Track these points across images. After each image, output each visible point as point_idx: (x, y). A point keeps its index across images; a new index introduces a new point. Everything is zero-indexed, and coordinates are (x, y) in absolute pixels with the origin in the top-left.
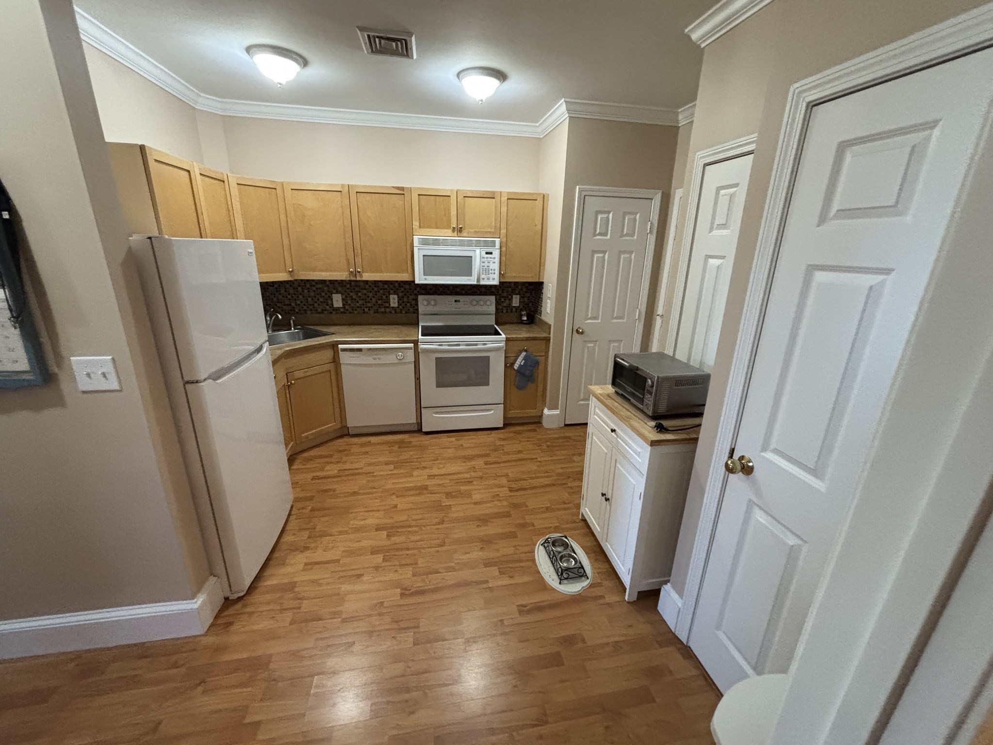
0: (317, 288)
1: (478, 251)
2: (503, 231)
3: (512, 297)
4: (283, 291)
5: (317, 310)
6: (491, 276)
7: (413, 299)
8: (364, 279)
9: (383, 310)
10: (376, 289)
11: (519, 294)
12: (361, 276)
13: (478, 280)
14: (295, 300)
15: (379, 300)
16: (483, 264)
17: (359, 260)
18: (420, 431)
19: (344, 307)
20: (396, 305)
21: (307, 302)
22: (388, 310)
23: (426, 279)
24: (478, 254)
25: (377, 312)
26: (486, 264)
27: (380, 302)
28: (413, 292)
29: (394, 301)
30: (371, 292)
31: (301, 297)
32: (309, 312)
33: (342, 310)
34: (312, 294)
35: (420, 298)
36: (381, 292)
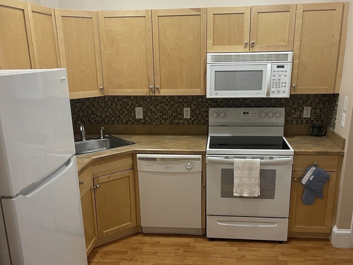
0: (123, 103)
1: (269, 65)
2: (297, 44)
3: (303, 109)
4: (96, 105)
5: (122, 121)
6: (282, 89)
7: (204, 112)
8: (162, 94)
9: (177, 121)
10: (172, 102)
11: (311, 106)
12: (159, 92)
13: (268, 93)
14: (106, 112)
15: (174, 112)
16: (274, 78)
17: (157, 78)
18: (204, 236)
19: (144, 119)
20: (189, 117)
21: (115, 114)
22: (181, 121)
23: (216, 94)
24: (269, 68)
25: (172, 124)
26: (277, 78)
27: (174, 114)
28: (205, 105)
29: (187, 113)
30: (167, 105)
31: (110, 109)
32: (116, 123)
33: (143, 121)
34: (119, 107)
35: (211, 110)
36: (176, 105)
